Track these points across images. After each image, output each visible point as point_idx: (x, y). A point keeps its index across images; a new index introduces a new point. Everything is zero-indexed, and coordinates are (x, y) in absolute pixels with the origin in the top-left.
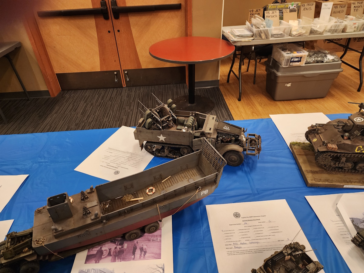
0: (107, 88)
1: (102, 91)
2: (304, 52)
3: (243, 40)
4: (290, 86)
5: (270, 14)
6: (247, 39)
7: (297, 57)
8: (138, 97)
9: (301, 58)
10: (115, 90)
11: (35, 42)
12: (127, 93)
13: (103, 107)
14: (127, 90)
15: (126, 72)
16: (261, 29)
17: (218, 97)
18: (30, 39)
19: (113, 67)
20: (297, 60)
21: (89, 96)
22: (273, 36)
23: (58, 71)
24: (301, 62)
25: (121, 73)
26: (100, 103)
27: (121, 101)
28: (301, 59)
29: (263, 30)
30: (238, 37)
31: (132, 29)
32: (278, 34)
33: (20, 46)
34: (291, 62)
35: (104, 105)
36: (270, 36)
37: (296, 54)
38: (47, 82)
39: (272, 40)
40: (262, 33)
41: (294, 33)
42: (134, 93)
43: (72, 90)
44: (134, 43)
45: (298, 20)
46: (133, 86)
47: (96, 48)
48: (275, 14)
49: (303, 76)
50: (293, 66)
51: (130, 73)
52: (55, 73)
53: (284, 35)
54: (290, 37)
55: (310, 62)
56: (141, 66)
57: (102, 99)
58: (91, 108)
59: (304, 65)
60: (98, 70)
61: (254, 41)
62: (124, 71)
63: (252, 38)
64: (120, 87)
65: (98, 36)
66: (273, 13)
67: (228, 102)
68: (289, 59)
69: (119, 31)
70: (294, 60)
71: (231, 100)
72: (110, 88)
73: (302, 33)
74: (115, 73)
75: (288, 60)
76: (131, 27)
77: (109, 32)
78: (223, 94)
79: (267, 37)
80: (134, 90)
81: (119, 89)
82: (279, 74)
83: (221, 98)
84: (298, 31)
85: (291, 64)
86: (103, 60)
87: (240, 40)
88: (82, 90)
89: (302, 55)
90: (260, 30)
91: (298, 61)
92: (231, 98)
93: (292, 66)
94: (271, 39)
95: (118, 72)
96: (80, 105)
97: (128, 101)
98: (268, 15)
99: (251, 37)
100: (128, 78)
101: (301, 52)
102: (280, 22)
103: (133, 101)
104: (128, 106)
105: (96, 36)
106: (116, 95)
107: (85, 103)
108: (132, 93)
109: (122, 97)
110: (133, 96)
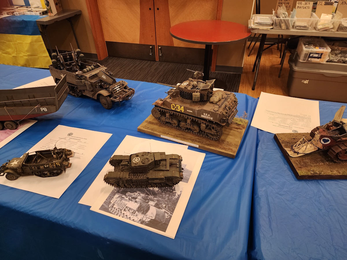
0: (143, 60)
1: (138, 62)
2: (327, 49)
3: (261, 28)
4: (307, 83)
5: (303, 5)
6: (265, 28)
7: (317, 53)
8: (163, 72)
9: (322, 54)
10: (149, 62)
11: (91, 12)
12: (156, 67)
13: (131, 75)
14: (158, 64)
15: (160, 48)
16: (282, 18)
17: (235, 83)
18: (88, 9)
19: (150, 42)
20: (316, 56)
21: (126, 64)
22: (296, 28)
23: (107, 39)
24: (322, 59)
25: (156, 48)
26: (131, 71)
27: (148, 72)
28: (321, 56)
29: (284, 20)
30: (256, 24)
31: (169, 9)
32: (300, 26)
33: (79, 14)
34: (309, 57)
35: (133, 73)
36: (291, 27)
37: (317, 50)
38: (97, 47)
39: (293, 32)
40: (282, 23)
41: (319, 27)
42: (162, 67)
43: (116, 57)
44: (170, 22)
45: (332, 14)
46: (164, 61)
47: (138, 23)
48: (308, 5)
49: (322, 75)
50: (312, 62)
51: (162, 49)
52: (105, 40)
53: (308, 28)
54: (314, 31)
55: (333, 61)
56: (173, 44)
57: (134, 68)
58: (122, 73)
59: (325, 63)
60: (138, 42)
61: (272, 30)
62: (159, 46)
63: (272, 27)
64: (153, 61)
65: (140, 12)
66: (306, 4)
67: (242, 89)
68: (308, 54)
69: (158, 9)
70: (313, 56)
71: (245, 88)
72: (145, 60)
73: (328, 27)
74: (151, 47)
75: (306, 55)
76: (169, 7)
77: (150, 9)
78: (242, 81)
79: (288, 28)
80: (164, 65)
81: (152, 62)
82: (296, 69)
83: (236, 84)
84: (325, 26)
85: (309, 59)
86: (142, 34)
87: (258, 28)
88: (124, 58)
89: (323, 52)
90: (281, 20)
91: (318, 58)
92: (247, 86)
93: (310, 62)
94: (292, 30)
95: (153, 46)
96: (115, 69)
97: (154, 73)
98: (300, 6)
99: (270, 26)
100: (161, 53)
101: (325, 48)
102: (312, 15)
103: (157, 74)
104: (151, 77)
105: (139, 12)
106: (147, 66)
107: (120, 68)
108: (161, 67)
109: (150, 69)
110: (160, 70)
